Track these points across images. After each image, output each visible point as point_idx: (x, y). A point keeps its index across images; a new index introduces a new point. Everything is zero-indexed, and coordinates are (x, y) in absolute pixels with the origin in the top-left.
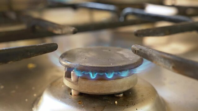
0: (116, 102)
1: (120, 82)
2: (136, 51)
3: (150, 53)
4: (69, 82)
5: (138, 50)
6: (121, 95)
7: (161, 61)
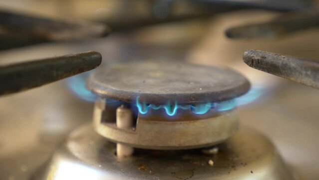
0: (211, 162)
1: (216, 122)
2: (254, 62)
3: (284, 63)
4: (115, 131)
5: (258, 59)
6: (215, 150)
7: (307, 75)
